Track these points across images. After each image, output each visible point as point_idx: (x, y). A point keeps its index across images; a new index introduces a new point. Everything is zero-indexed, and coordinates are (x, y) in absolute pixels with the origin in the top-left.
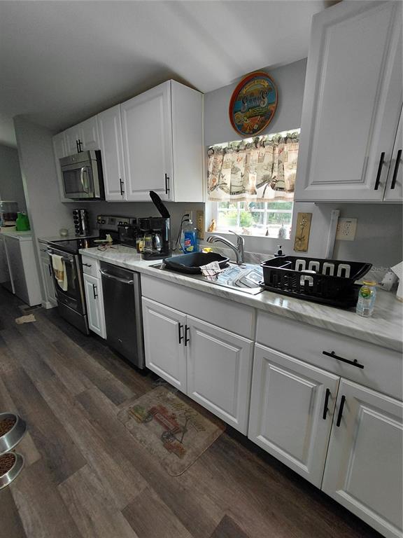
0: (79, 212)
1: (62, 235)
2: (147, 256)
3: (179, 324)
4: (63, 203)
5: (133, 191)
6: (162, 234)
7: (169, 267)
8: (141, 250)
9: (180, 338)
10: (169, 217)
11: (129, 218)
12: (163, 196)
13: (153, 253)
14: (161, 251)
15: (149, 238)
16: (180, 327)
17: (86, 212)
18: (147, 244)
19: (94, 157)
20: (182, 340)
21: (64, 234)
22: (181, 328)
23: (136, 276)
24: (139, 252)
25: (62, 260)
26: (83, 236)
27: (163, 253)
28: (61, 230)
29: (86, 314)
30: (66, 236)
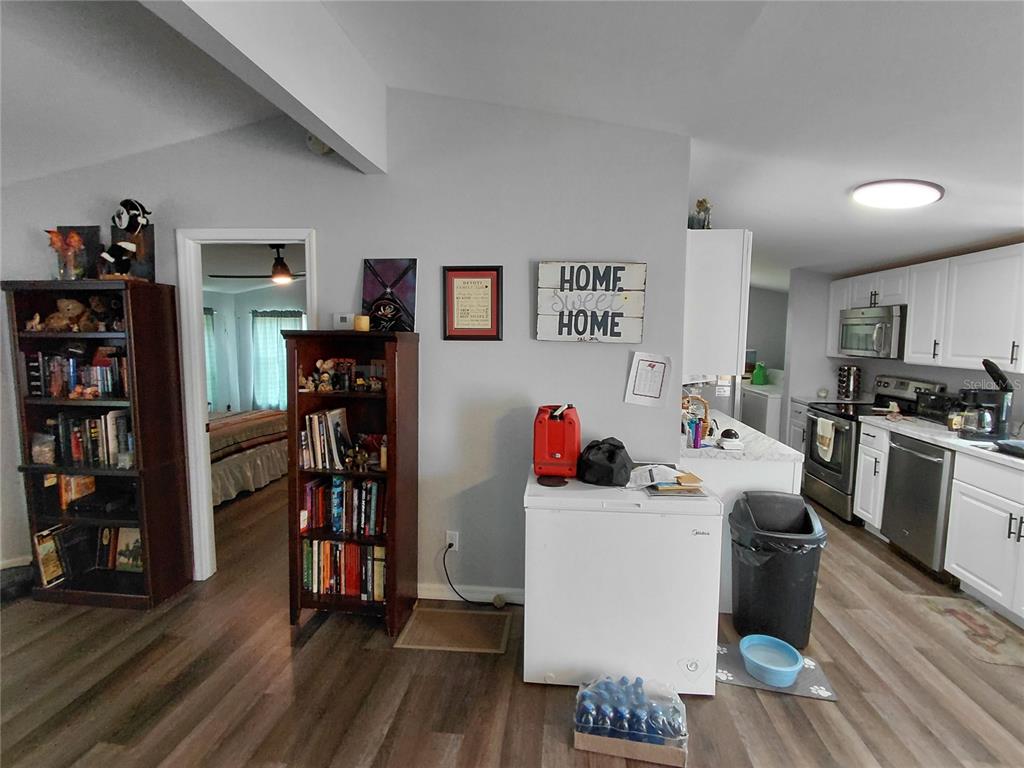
0: (849, 369)
1: (819, 396)
2: (964, 434)
3: (1011, 515)
4: (829, 358)
5: (953, 355)
6: (997, 412)
7: (1003, 450)
8: (954, 427)
9: (1010, 533)
10: (1011, 391)
11: (934, 384)
12: (1004, 365)
13: (977, 433)
14: (990, 432)
15: (973, 415)
16: (1011, 518)
17: (858, 370)
18: (967, 421)
19: (896, 312)
20: (1012, 535)
21: (823, 395)
22: (1013, 521)
23: (948, 454)
24: (951, 429)
25: (833, 425)
26: (848, 401)
27: (994, 435)
28: (820, 390)
29: (853, 494)
30: (825, 397)
